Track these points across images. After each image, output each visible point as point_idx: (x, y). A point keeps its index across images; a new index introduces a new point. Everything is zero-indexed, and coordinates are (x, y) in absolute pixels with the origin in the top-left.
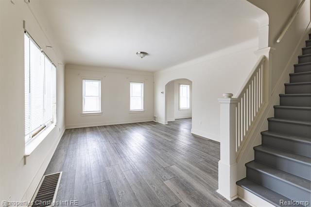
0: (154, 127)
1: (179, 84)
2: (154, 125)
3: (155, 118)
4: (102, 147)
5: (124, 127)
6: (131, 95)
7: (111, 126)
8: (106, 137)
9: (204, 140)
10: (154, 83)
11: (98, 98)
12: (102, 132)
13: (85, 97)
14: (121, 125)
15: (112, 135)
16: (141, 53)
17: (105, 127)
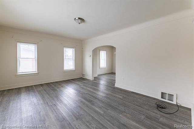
0: (84, 82)
1: (100, 50)
2: (84, 81)
3: (83, 75)
4: (40, 113)
5: (60, 85)
6: (65, 58)
7: (48, 84)
8: (43, 98)
9: (128, 92)
10: (82, 48)
11: (34, 60)
12: (39, 92)
13: (20, 59)
14: (56, 82)
15: (49, 95)
16: (79, 18)
17: (42, 85)
